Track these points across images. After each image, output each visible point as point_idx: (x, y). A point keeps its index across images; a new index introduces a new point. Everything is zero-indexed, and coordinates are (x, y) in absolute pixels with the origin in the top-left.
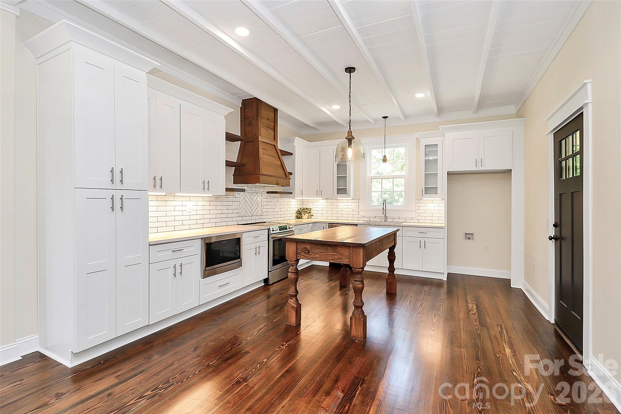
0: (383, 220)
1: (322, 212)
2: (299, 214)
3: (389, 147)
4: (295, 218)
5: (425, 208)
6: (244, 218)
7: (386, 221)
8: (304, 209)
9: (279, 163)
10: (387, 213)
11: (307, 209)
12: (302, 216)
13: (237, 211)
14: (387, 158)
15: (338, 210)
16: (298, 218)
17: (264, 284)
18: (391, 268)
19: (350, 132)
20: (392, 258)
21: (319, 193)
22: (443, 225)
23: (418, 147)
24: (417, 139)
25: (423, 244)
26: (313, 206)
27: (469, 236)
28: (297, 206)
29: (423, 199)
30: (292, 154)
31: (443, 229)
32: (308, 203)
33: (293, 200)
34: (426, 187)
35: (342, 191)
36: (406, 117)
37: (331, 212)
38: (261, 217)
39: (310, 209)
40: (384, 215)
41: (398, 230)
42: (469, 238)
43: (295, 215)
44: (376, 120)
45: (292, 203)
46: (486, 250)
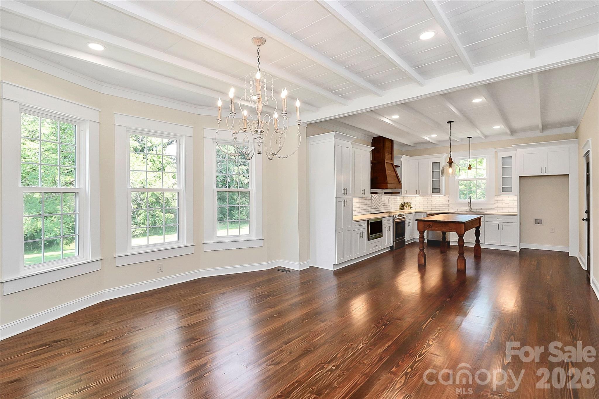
0: (468, 210)
1: (419, 205)
2: (402, 207)
3: (472, 158)
4: (399, 209)
5: (502, 201)
6: (374, 210)
7: (470, 211)
8: (405, 203)
9: (395, 175)
10: (471, 206)
11: (407, 203)
12: (404, 209)
13: (370, 205)
14: (471, 166)
15: (431, 203)
16: (401, 209)
17: (390, 249)
18: (478, 241)
19: (450, 159)
20: (478, 234)
21: (418, 192)
22: (517, 214)
23: (496, 157)
24: (495, 152)
25: (500, 227)
26: (412, 201)
27: (538, 222)
28: (401, 201)
29: (501, 195)
30: (399, 166)
31: (516, 216)
32: (407, 199)
33: (398, 197)
34: (503, 186)
35: (436, 190)
36: (486, 137)
37: (427, 205)
38: (382, 209)
39: (410, 203)
40: (469, 207)
41: (482, 216)
42: (539, 223)
43: (399, 207)
44: (462, 139)
45: (397, 199)
46: (552, 232)
